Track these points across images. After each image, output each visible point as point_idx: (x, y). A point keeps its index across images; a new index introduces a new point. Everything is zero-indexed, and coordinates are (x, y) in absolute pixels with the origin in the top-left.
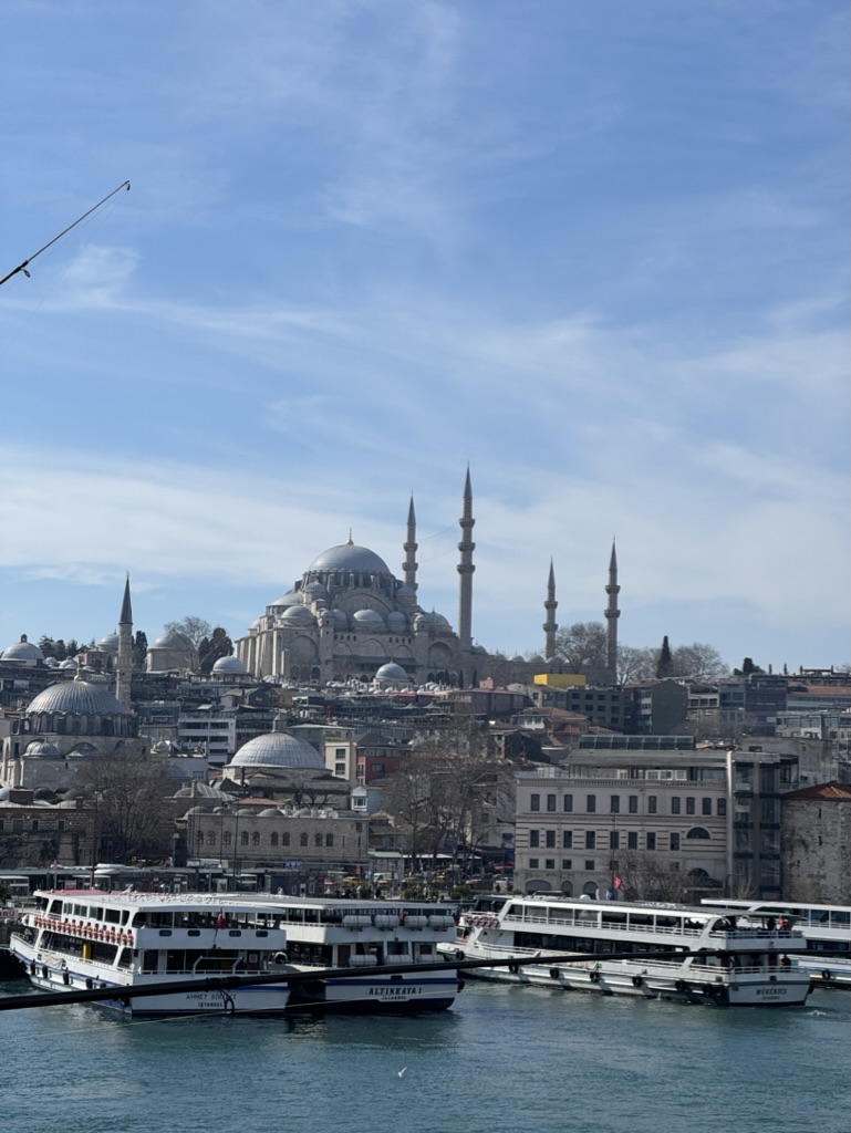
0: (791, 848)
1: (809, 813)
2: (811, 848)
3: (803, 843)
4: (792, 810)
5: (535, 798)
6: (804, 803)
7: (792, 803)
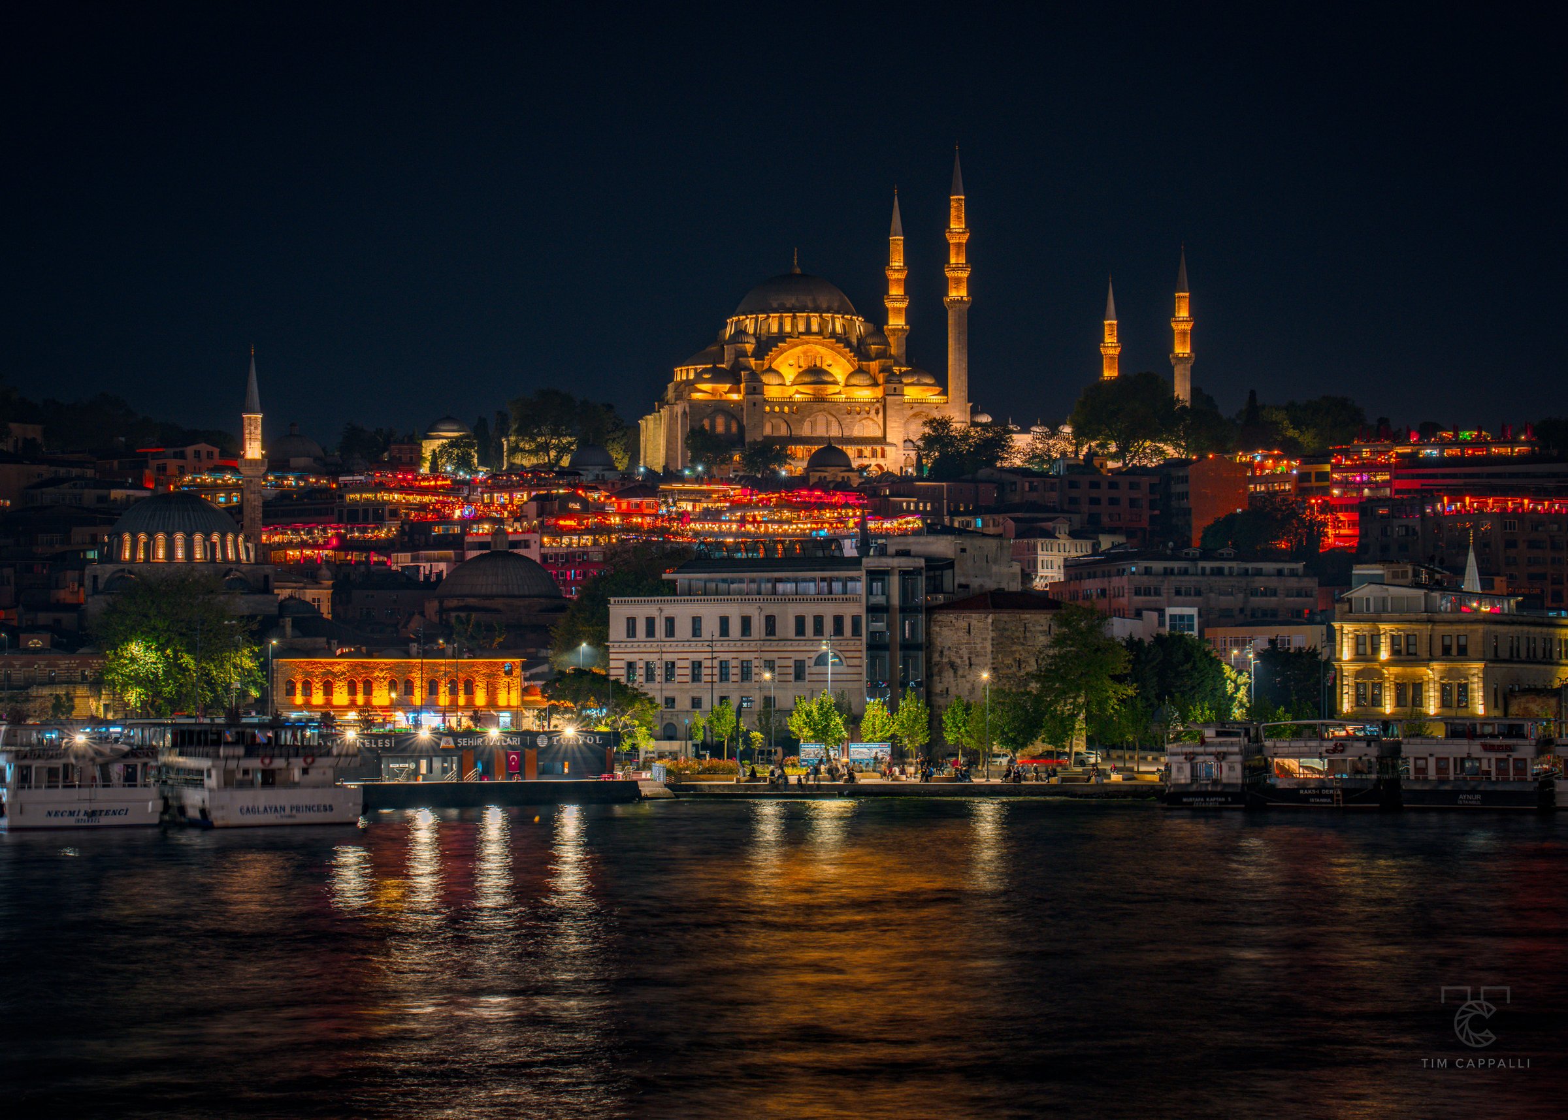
0: (940, 673)
1: (957, 629)
2: (960, 673)
3: (952, 665)
4: (941, 627)
5: (631, 622)
6: (952, 617)
7: (940, 618)
